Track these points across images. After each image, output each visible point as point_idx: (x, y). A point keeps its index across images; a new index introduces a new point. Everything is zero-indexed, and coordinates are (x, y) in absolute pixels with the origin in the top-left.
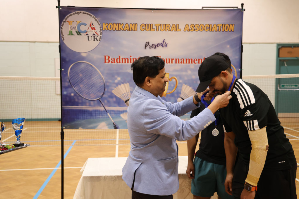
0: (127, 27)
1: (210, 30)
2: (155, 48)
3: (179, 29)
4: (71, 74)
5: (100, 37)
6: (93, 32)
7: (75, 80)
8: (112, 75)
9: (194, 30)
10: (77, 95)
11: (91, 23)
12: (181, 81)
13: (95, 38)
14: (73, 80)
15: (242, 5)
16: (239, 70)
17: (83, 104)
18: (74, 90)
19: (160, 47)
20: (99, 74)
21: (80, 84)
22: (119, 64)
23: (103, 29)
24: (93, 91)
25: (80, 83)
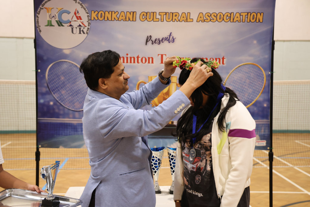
0: (122, 16)
1: (232, 20)
2: (159, 44)
3: (190, 19)
4: (50, 76)
5: (88, 29)
6: (79, 22)
7: (55, 85)
9: (210, 21)
10: (58, 104)
11: (76, 10)
13: (82, 29)
14: (52, 84)
16: (270, 73)
17: (65, 115)
18: (54, 97)
19: (166, 43)
21: (62, 90)
23: (91, 18)
24: (78, 99)
25: (62, 88)
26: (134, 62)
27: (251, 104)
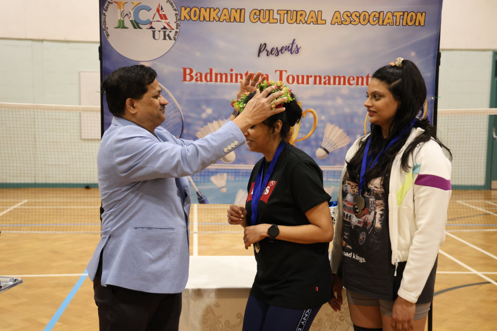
0: (225, 15)
1: (381, 23)
2: (277, 56)
3: (321, 20)
5: (176, 32)
6: (163, 23)
8: (197, 104)
9: (350, 23)
11: (159, 6)
12: (323, 118)
13: (167, 33)
16: (433, 98)
19: (287, 54)
20: (173, 101)
22: (209, 82)
23: (180, 17)
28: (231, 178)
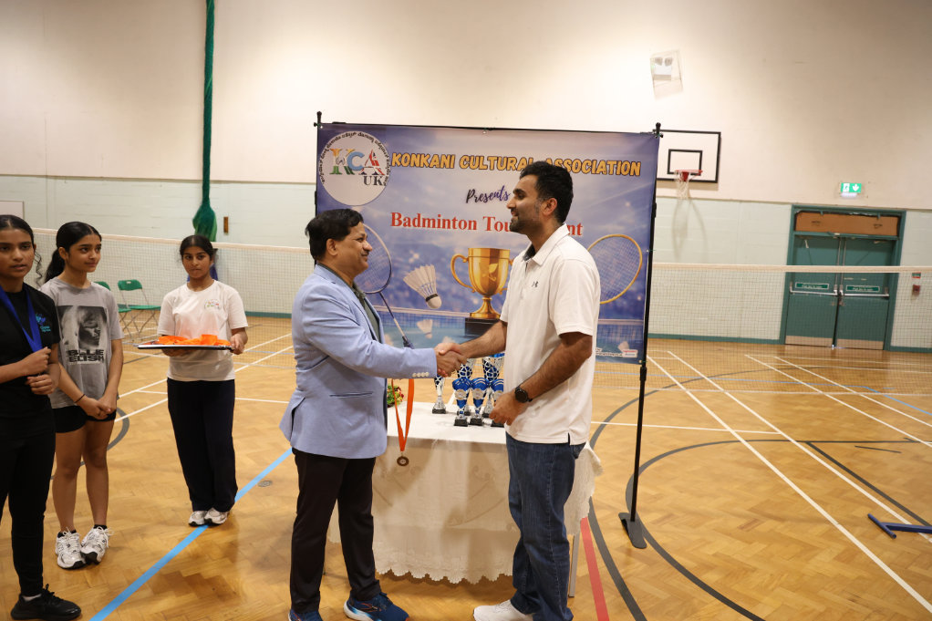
0: (435, 161)
1: (593, 171)
2: (486, 202)
5: (387, 178)
6: (375, 169)
8: (404, 249)
11: (372, 152)
13: (378, 179)
15: (658, 125)
16: (648, 250)
19: (496, 200)
20: (380, 246)
22: (417, 228)
23: (392, 163)
24: (370, 276)
26: (449, 227)
27: (619, 295)
28: (437, 324)
